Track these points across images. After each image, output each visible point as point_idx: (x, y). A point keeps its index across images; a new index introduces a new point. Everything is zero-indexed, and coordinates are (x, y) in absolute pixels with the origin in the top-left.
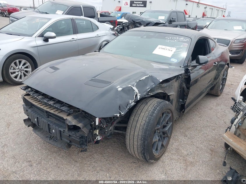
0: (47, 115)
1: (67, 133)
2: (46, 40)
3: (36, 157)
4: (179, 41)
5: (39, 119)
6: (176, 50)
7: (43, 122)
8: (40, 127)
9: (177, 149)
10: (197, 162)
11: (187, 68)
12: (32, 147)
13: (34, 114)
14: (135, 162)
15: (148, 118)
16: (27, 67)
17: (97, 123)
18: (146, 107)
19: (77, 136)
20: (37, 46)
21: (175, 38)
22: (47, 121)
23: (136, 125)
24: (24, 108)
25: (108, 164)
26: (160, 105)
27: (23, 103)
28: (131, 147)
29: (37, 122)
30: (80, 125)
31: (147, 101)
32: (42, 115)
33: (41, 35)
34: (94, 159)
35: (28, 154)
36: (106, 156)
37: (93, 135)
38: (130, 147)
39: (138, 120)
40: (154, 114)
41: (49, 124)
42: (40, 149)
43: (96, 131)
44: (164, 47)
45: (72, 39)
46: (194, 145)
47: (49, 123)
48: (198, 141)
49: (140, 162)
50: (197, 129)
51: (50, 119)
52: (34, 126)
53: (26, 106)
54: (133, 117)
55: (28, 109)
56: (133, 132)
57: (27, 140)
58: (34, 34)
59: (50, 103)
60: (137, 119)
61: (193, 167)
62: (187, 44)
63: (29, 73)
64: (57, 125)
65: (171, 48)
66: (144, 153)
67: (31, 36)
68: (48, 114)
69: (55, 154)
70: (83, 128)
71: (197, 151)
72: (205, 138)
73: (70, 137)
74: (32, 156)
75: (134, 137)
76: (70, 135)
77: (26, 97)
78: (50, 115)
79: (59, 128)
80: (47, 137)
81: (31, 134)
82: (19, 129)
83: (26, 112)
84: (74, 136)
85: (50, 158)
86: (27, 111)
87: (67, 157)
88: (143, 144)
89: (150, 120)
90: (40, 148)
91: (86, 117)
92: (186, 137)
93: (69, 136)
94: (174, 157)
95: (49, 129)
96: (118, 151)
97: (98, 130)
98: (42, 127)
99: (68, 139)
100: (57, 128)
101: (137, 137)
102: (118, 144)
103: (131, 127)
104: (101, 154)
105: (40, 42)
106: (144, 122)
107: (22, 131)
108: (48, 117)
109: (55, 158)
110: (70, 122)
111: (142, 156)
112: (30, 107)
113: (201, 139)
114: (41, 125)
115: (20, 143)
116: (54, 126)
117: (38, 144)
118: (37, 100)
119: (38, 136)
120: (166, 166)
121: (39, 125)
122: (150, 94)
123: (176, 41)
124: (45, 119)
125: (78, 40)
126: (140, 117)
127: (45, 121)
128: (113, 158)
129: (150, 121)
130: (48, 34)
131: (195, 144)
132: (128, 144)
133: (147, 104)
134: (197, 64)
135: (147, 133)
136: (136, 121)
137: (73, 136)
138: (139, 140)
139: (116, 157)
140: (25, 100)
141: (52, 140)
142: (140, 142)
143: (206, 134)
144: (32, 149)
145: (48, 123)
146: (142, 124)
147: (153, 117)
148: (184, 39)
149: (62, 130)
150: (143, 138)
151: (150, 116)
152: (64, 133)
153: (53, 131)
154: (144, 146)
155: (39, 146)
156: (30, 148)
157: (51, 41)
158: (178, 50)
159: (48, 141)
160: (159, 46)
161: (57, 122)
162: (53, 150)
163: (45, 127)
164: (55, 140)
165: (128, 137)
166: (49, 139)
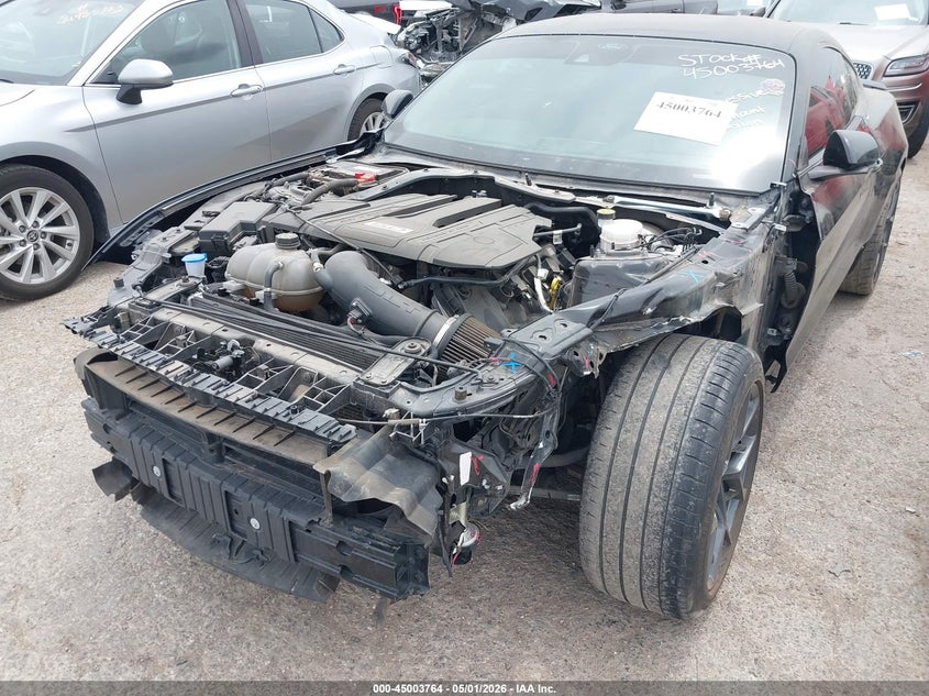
0: (212, 451)
1: (327, 534)
2: (131, 95)
3: (172, 637)
4: (743, 71)
5: (173, 470)
6: (737, 112)
7: (195, 484)
8: (183, 506)
9: (773, 544)
10: (869, 594)
11: (797, 188)
12: (145, 587)
13: (146, 445)
14: (611, 617)
15: (687, 436)
16: (58, 222)
17: (465, 478)
18: (669, 383)
19: (380, 547)
20: (95, 126)
21: (722, 58)
22: (216, 477)
23: (633, 468)
24: (89, 416)
25: (500, 636)
26: (732, 368)
27: (85, 396)
28: (605, 564)
29: (163, 480)
30: (396, 496)
31: (666, 351)
32: (185, 446)
33: (109, 77)
34: (433, 620)
35: (131, 626)
36: (480, 601)
37: (447, 531)
38: (601, 563)
39: (638, 444)
40: (716, 414)
41: (226, 492)
42: (184, 596)
43: (458, 510)
44: (680, 99)
45: (240, 87)
46: (833, 516)
47: (227, 487)
48: (844, 497)
49: (634, 620)
50: (824, 446)
51: (228, 468)
52: (147, 496)
53: (101, 407)
54: (613, 433)
55: (111, 423)
56: (621, 498)
57: (116, 555)
58: (76, 70)
59: (224, 394)
60: (635, 441)
61: (863, 622)
62: (782, 84)
63: (70, 245)
64: (272, 496)
65: (715, 105)
66: (671, 591)
67: (62, 80)
68: (220, 448)
69: (253, 615)
70: (413, 507)
71: (857, 544)
72: (870, 483)
73: (342, 548)
74: (153, 632)
75: (623, 524)
76: (341, 543)
77: (100, 370)
78: (228, 449)
79: (285, 511)
80: (215, 543)
81: (126, 526)
82: (68, 506)
83: (102, 432)
84: (367, 546)
85: (236, 632)
86: (106, 428)
87: (313, 623)
88: (671, 552)
89: (698, 440)
90: (180, 590)
91: (414, 455)
92: (791, 486)
93: (338, 545)
94: (770, 580)
95: (231, 514)
96: (528, 575)
97: (463, 506)
98: (190, 505)
99: (332, 561)
100: (273, 509)
101: (641, 523)
102: (519, 541)
103: (605, 476)
104: (457, 594)
105: (106, 105)
106: (672, 453)
107: (87, 513)
108: (221, 459)
109: (256, 632)
110: (347, 486)
111: (660, 601)
112: (119, 411)
113: (854, 489)
114: (189, 498)
115: (86, 573)
116: (257, 502)
117: (169, 572)
118: (157, 381)
119: (160, 533)
120: (748, 626)
121: (178, 492)
122: (682, 318)
123: (727, 69)
124: (206, 469)
125: (265, 89)
126: (645, 433)
127: (207, 477)
128: (513, 610)
129: (700, 446)
130: (135, 70)
131: (836, 512)
132: (595, 551)
133: (668, 366)
134: (836, 171)
135: (691, 503)
136: (630, 451)
137: (360, 547)
138: (652, 537)
139: (525, 605)
140: (93, 383)
141: (241, 559)
142: (657, 545)
143: (870, 464)
144: (147, 598)
145: (223, 490)
146: (660, 461)
147: (710, 429)
148: (761, 61)
149: (301, 521)
150: (672, 526)
151: (698, 426)
152: (308, 531)
153: (255, 523)
154: (678, 559)
155: (173, 579)
156: (136, 592)
157: (150, 99)
158: (746, 113)
159: (225, 560)
160: (659, 97)
161: (265, 480)
162: (240, 594)
163: (207, 503)
164: (258, 558)
165: (591, 523)
166: (224, 552)
